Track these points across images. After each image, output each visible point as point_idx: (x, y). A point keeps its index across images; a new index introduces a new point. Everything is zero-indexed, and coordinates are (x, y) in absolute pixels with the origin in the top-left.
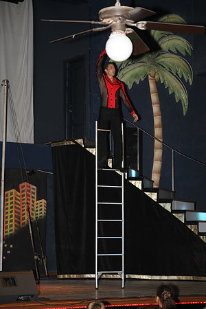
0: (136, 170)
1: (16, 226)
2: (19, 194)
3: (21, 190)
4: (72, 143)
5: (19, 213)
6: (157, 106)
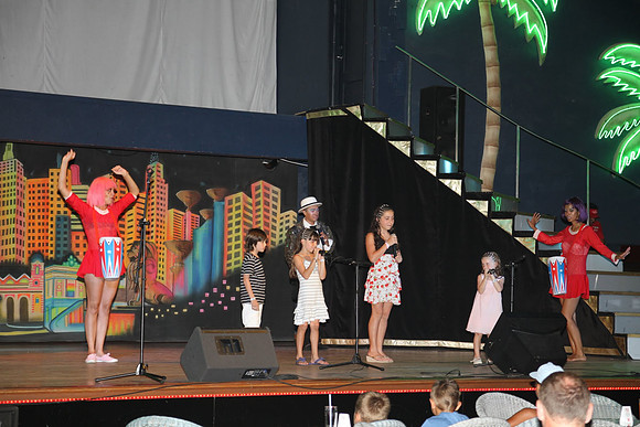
2: (250, 200)
3: (254, 193)
6: (492, 50)
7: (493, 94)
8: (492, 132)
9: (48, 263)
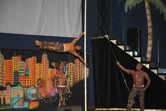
0: (137, 51)
1: (73, 82)
2: (74, 65)
3: (75, 63)
4: (102, 37)
5: (75, 75)
6: (149, 16)
7: (150, 30)
8: (150, 42)
9: (12, 86)
